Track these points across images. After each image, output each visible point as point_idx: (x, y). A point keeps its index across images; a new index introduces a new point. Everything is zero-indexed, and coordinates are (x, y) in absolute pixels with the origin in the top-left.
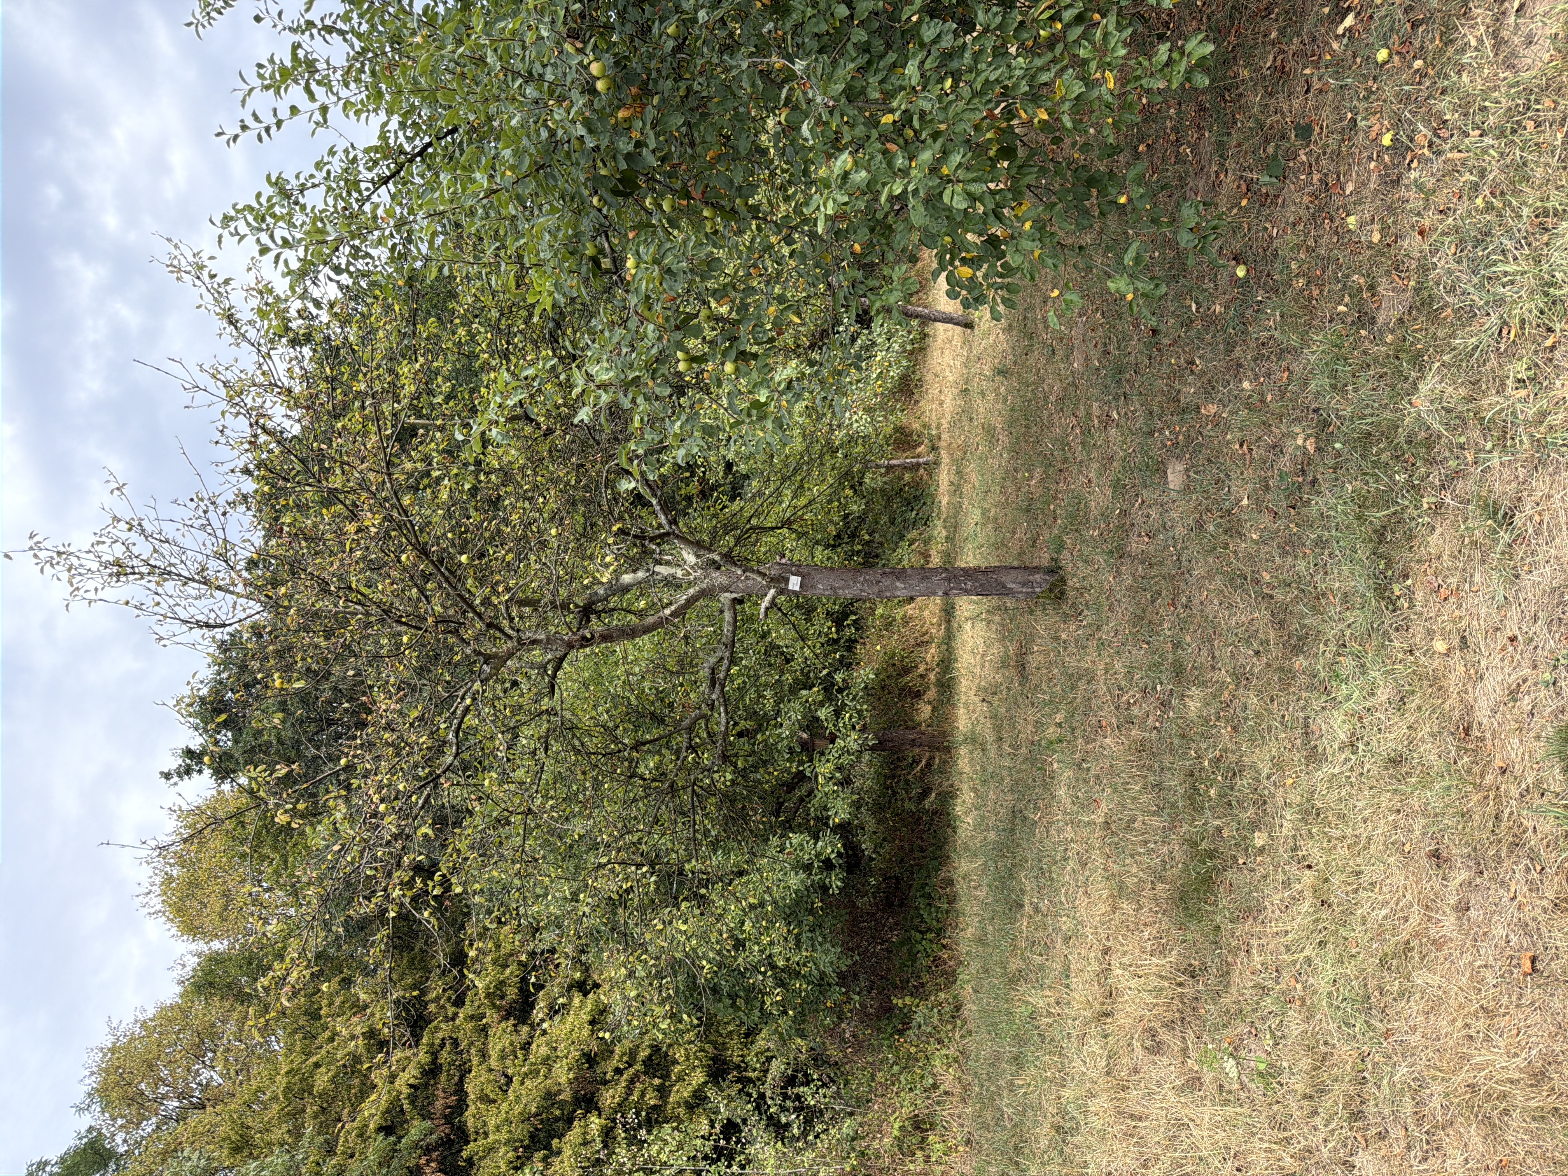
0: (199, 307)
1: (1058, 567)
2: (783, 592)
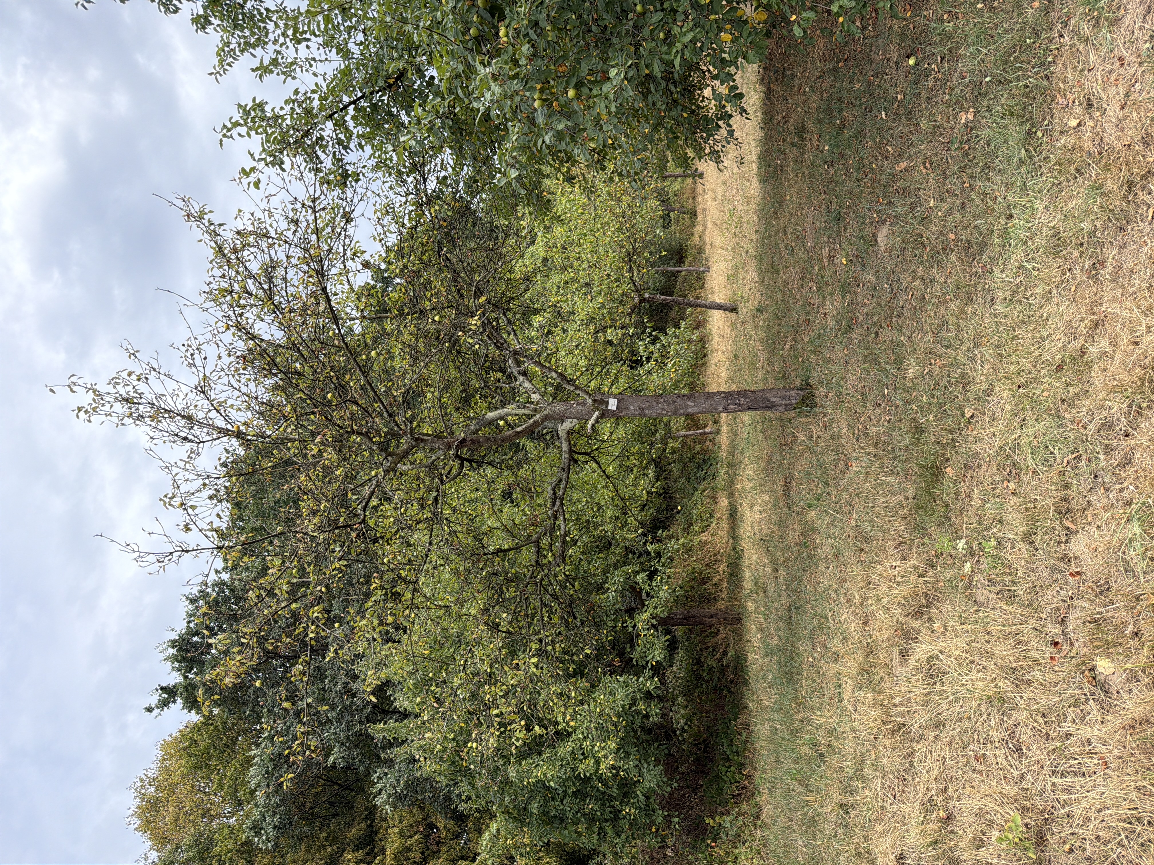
0: (200, 241)
1: (808, 384)
2: (605, 414)
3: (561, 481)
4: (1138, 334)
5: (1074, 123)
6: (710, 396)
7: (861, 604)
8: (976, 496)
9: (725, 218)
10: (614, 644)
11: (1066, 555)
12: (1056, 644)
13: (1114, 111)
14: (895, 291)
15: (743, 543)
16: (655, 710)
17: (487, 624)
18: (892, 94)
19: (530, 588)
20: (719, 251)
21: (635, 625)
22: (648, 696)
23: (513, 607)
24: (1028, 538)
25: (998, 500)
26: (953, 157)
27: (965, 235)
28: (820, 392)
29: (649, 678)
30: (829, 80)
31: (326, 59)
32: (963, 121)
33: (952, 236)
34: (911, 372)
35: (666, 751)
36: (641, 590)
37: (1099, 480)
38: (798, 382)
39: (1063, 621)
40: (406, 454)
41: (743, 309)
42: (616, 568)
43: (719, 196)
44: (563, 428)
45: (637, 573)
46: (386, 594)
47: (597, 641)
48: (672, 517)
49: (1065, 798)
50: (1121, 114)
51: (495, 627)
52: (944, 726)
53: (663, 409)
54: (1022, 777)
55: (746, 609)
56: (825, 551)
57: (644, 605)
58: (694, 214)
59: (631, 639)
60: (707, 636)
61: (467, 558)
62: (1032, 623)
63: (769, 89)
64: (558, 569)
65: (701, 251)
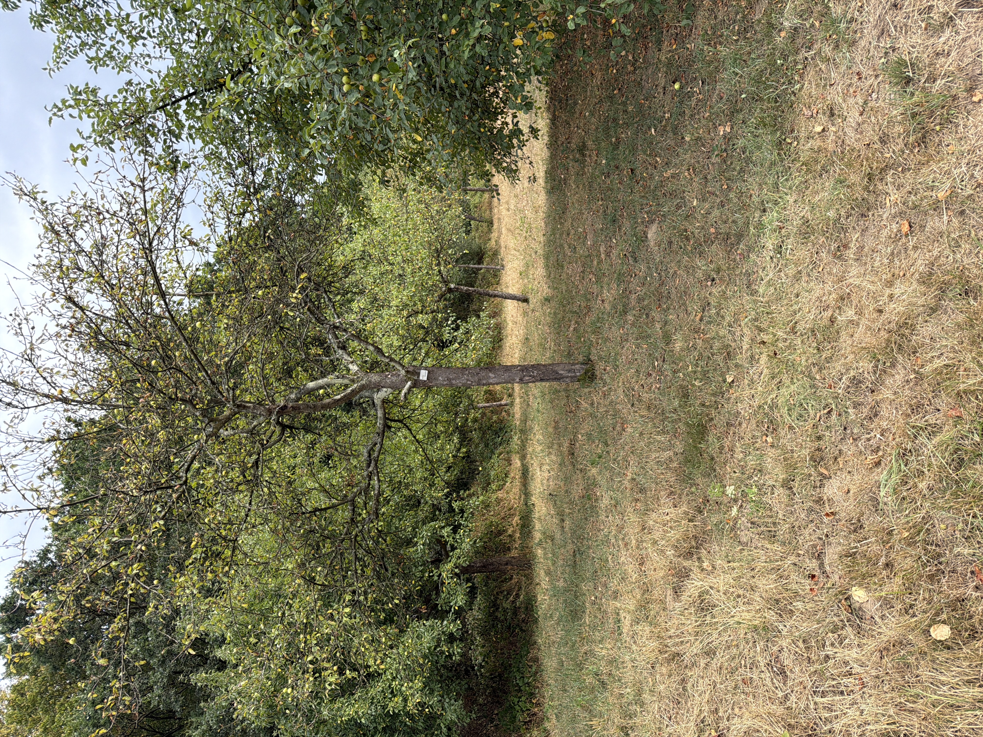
0: (32, 218)
1: (590, 360)
2: (416, 384)
3: (376, 444)
4: (881, 303)
5: (819, 129)
6: (508, 369)
7: (638, 548)
8: (738, 450)
9: (518, 225)
10: (420, 593)
11: (821, 499)
12: (813, 576)
13: (854, 117)
14: (663, 278)
15: (533, 498)
16: (457, 649)
17: (303, 577)
18: (660, 114)
19: (346, 544)
20: (513, 252)
21: (440, 575)
22: (451, 638)
23: (328, 562)
24: (787, 485)
25: (758, 452)
26: (713, 164)
27: (724, 229)
28: (600, 366)
29: (452, 621)
30: (606, 105)
31: (161, 57)
32: (722, 133)
33: (712, 230)
34: (678, 346)
35: (466, 686)
36: (446, 542)
37: (848, 432)
38: (581, 358)
39: (819, 557)
40: (228, 419)
41: (534, 300)
42: (424, 523)
43: (512, 207)
44: (378, 397)
45: (443, 527)
46: (205, 552)
47: (405, 591)
48: (473, 478)
49: (827, 715)
50: (860, 120)
51: (311, 581)
52: (714, 654)
53: (468, 380)
54: (786, 697)
55: (535, 556)
56: (605, 502)
57: (448, 556)
58: (491, 223)
59: (437, 587)
60: (502, 581)
61: (285, 517)
62: (792, 559)
63: (554, 115)
64: (371, 525)
65: (496, 253)
